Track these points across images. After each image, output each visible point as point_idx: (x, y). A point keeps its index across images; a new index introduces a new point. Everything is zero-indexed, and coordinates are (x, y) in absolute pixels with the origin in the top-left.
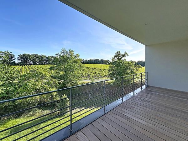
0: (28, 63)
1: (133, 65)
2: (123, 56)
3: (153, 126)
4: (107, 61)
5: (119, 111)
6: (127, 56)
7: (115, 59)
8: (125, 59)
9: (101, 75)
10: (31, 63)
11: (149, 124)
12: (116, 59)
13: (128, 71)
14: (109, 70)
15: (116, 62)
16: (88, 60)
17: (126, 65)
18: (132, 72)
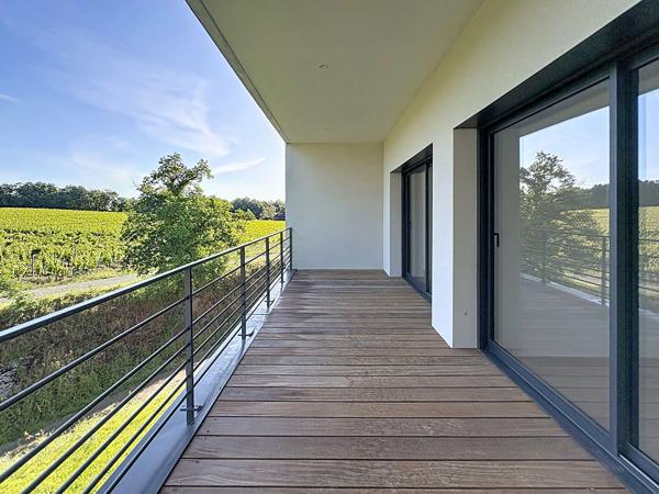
1: (228, 212)
2: (191, 175)
3: (366, 379)
4: (103, 196)
5: (252, 382)
6: (205, 177)
7: (157, 186)
8: (198, 189)
9: (76, 260)
11: (355, 379)
12: (160, 187)
13: (211, 234)
14: (126, 235)
15: (162, 198)
17: (204, 210)
18: (226, 237)
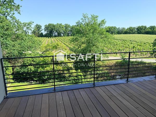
0: (54, 35)
10: (56, 34)
16: (126, 28)
